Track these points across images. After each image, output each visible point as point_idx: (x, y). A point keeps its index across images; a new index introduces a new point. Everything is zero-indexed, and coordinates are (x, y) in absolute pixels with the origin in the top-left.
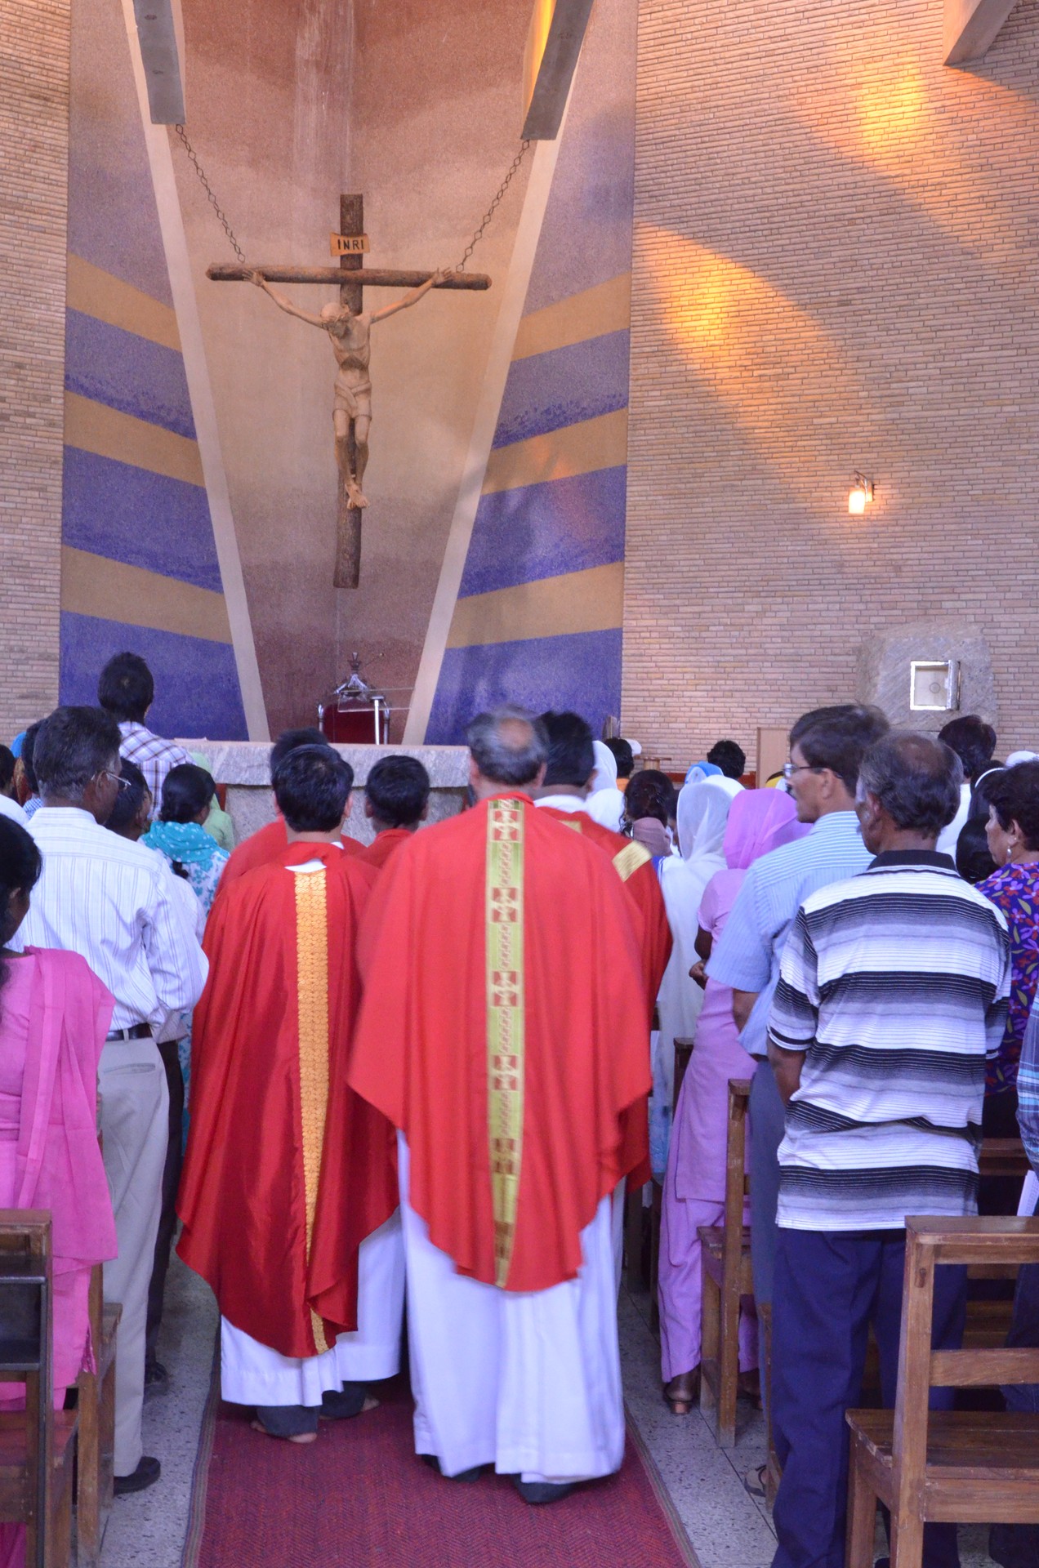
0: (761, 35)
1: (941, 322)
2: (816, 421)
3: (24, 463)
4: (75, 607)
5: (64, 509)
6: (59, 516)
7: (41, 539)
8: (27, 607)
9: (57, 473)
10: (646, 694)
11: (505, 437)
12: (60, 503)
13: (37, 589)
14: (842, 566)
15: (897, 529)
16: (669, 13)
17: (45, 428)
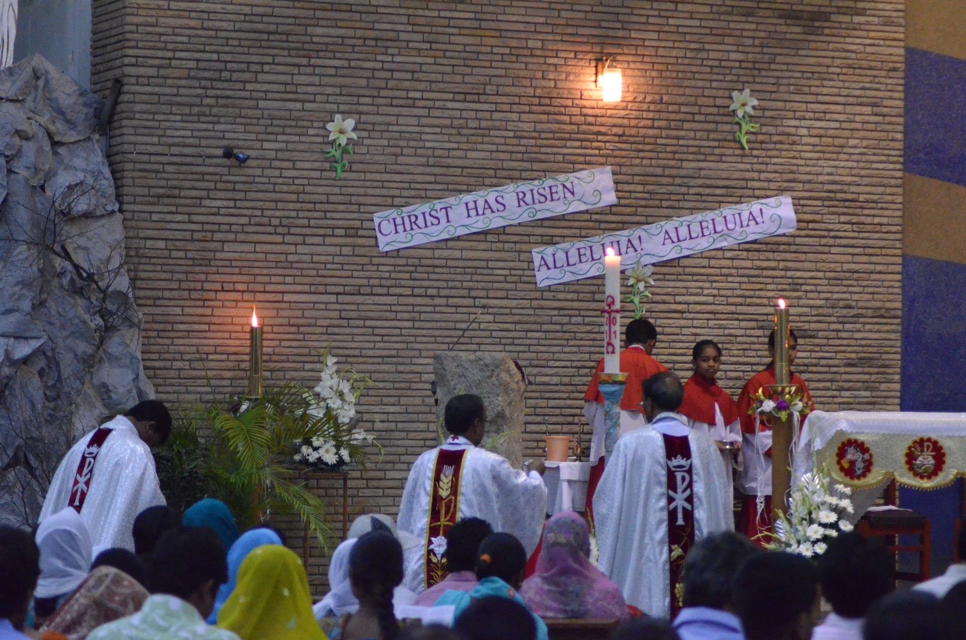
3: (851, 71)
4: (923, 250)
5: (906, 126)
6: (900, 136)
7: (875, 166)
8: (856, 251)
9: (897, 81)
12: (901, 120)
13: (869, 228)
17: (879, 28)
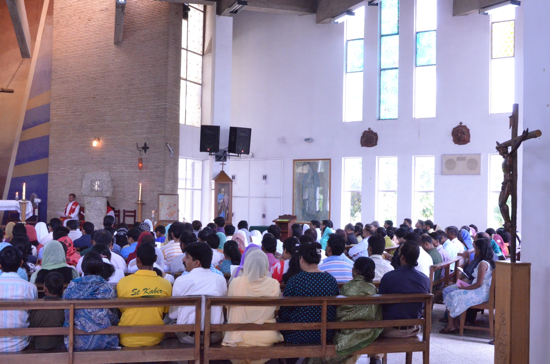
0: (78, 36)
1: (113, 102)
2: (88, 125)
10: (53, 188)
11: (24, 128)
14: (93, 158)
15: (104, 150)
16: (59, 30)
